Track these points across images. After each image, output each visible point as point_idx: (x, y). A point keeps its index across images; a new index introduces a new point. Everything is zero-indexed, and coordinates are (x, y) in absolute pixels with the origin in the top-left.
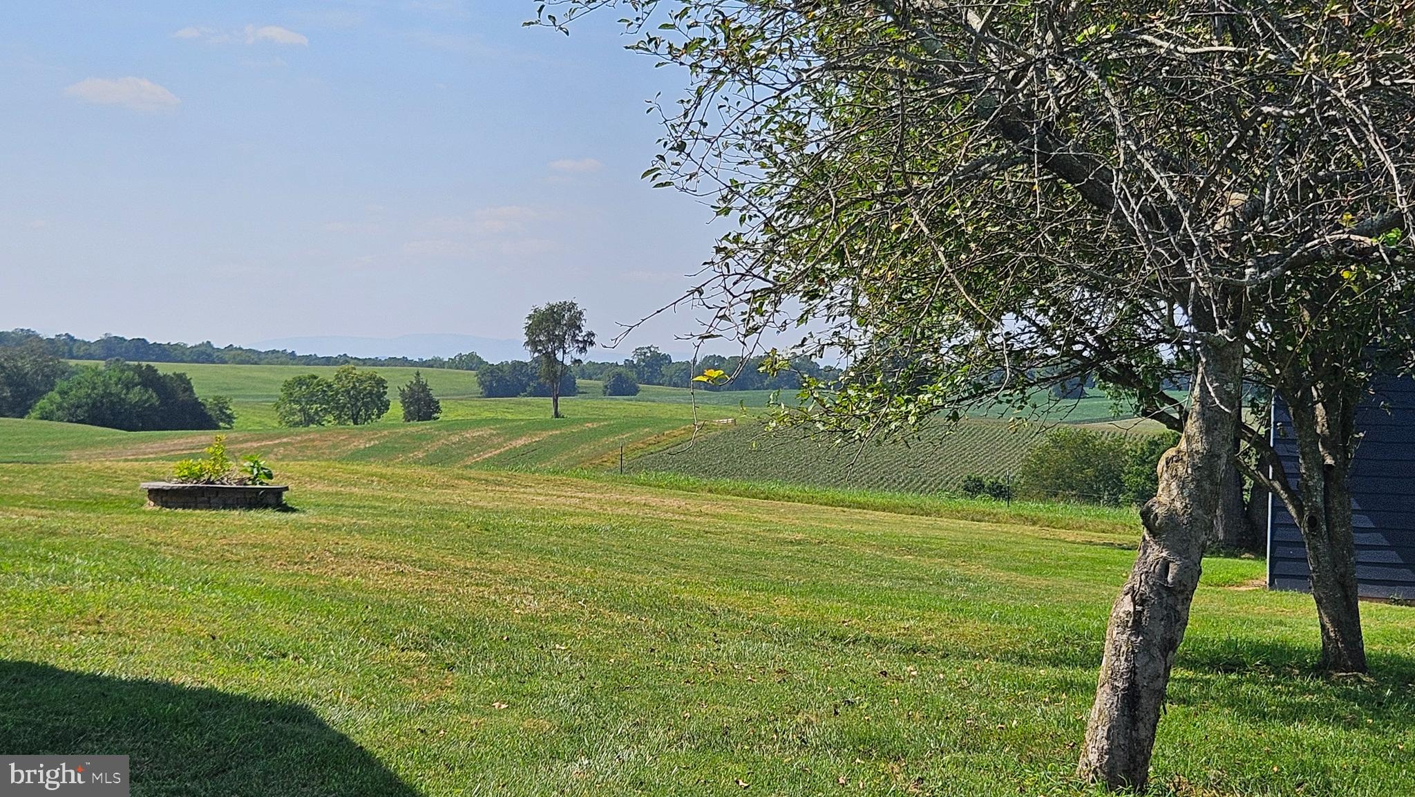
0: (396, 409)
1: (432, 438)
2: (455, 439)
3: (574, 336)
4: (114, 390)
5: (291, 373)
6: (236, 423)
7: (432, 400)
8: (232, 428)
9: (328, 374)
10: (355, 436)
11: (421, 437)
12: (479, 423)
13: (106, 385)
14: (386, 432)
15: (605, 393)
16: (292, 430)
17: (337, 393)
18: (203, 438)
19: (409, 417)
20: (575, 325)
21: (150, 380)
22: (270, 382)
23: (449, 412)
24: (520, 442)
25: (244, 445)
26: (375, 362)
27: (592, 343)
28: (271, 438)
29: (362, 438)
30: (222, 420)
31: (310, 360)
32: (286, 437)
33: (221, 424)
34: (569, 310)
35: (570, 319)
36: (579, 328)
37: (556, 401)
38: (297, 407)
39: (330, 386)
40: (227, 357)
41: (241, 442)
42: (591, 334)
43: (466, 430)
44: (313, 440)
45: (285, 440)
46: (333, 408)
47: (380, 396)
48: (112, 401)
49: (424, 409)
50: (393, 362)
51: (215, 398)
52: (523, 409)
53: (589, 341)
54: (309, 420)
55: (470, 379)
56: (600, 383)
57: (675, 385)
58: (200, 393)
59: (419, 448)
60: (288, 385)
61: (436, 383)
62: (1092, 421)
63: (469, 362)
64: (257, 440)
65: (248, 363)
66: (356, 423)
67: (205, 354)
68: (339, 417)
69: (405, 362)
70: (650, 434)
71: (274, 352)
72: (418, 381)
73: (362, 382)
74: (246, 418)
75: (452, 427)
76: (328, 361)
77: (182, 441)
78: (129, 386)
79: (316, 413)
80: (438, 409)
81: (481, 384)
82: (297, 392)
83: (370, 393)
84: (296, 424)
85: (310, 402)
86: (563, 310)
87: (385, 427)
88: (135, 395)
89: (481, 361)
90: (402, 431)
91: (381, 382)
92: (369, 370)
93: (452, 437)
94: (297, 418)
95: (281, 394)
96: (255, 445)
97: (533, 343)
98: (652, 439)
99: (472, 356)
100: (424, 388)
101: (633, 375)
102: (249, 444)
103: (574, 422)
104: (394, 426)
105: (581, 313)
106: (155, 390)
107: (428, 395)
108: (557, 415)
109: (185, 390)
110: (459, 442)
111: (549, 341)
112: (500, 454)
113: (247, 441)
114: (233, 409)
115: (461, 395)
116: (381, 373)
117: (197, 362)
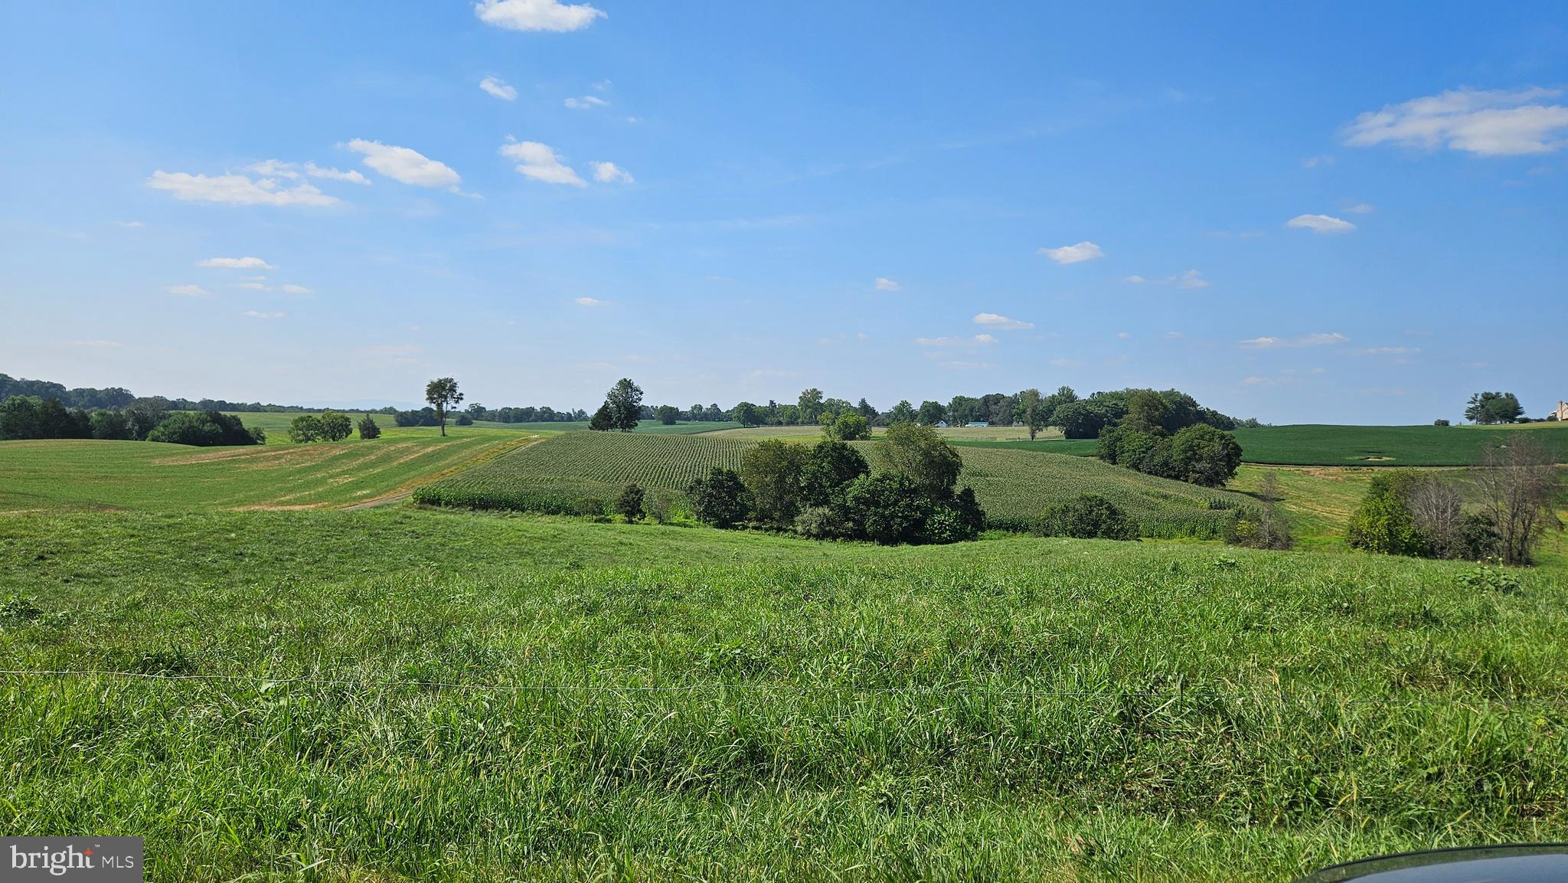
0: (356, 433)
1: (379, 448)
2: (393, 448)
3: (452, 395)
4: (195, 424)
5: (297, 416)
6: (267, 441)
7: (376, 428)
8: (264, 444)
9: (319, 416)
10: (334, 448)
11: (372, 448)
12: (404, 440)
13: (190, 421)
14: (352, 445)
15: (456, 424)
16: (299, 445)
17: (323, 425)
18: (241, 450)
19: (363, 436)
20: (453, 389)
21: (217, 419)
22: (287, 420)
23: (385, 434)
24: (430, 449)
25: (266, 454)
26: (343, 411)
27: (462, 399)
28: (283, 449)
29: (337, 449)
30: (259, 440)
31: (310, 410)
32: (292, 448)
33: (259, 441)
34: (450, 382)
35: (450, 386)
36: (455, 391)
37: (443, 428)
38: (302, 432)
39: (319, 421)
40: (267, 409)
41: (264, 452)
42: (461, 394)
43: (398, 443)
44: (309, 450)
45: (291, 451)
46: (321, 433)
47: (347, 426)
48: (194, 431)
49: (372, 433)
50: (352, 411)
51: (255, 428)
52: (421, 432)
53: (460, 398)
54: (308, 439)
55: (391, 418)
56: (454, 420)
57: (489, 421)
58: (246, 426)
59: (372, 453)
60: (295, 422)
61: (378, 421)
62: (699, 433)
63: (390, 411)
64: (274, 451)
65: (278, 412)
66: (334, 440)
67: (256, 408)
68: (325, 437)
69: (358, 411)
70: (499, 444)
71: (291, 407)
72: (368, 418)
73: (336, 419)
74: (272, 438)
75: (389, 442)
76: (319, 411)
77: (227, 452)
78: (204, 422)
79: (312, 435)
80: (379, 433)
81: (397, 421)
82: (300, 425)
83: (341, 425)
84: (301, 441)
85: (308, 430)
86: (447, 382)
87: (351, 442)
88: (207, 427)
89: (395, 411)
90: (361, 444)
91: (347, 419)
92: (340, 414)
93: (390, 448)
94: (301, 438)
95: (292, 426)
96: (273, 454)
97: (431, 399)
98: (501, 446)
99: (391, 408)
100: (371, 422)
101: (469, 416)
102: (269, 453)
103: (452, 438)
104: (356, 442)
105: (456, 384)
106: (219, 424)
107: (374, 425)
108: (444, 435)
109: (237, 424)
110: (395, 450)
111: (440, 397)
112: (419, 456)
113: (268, 452)
114: (265, 434)
115: (388, 426)
116: (347, 415)
117: (251, 411)
